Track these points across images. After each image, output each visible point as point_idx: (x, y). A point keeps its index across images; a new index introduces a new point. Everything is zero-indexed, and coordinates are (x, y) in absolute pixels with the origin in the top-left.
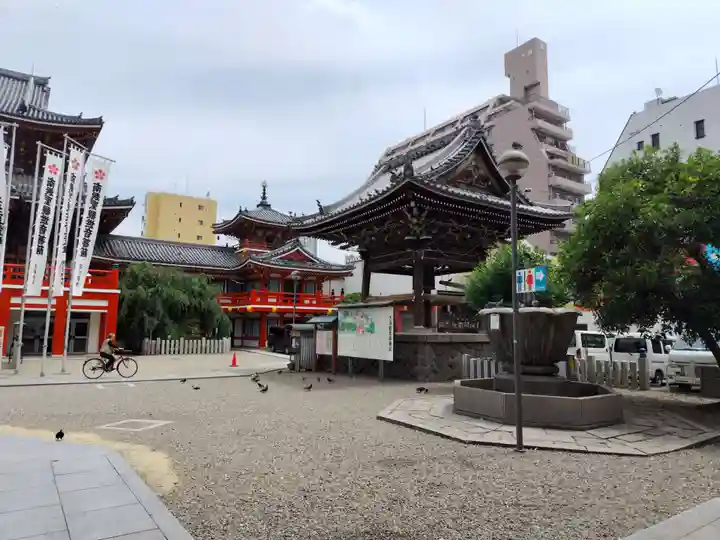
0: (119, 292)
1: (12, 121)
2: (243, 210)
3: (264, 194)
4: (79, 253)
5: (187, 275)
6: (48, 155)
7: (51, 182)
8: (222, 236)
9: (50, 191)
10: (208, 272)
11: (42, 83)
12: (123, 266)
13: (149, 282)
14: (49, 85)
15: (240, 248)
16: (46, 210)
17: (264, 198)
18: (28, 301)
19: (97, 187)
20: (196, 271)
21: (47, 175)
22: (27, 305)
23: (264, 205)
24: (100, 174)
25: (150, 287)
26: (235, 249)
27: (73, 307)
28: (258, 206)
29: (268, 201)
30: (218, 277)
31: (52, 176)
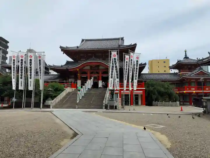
0: (145, 88)
1: (118, 49)
2: (179, 60)
3: (186, 54)
4: (135, 79)
5: (163, 83)
6: (126, 56)
7: (127, 62)
8: (172, 70)
9: (127, 64)
10: (169, 81)
11: (122, 39)
12: (145, 81)
13: (152, 85)
14: (124, 39)
15: (179, 72)
16: (126, 69)
17: (186, 55)
18: (125, 92)
19: (137, 61)
20: (166, 81)
21: (126, 60)
22: (125, 93)
23: (186, 57)
24: (138, 58)
25: (153, 87)
26: (178, 73)
27: (135, 93)
28: (184, 58)
29: (188, 56)
30: (173, 83)
31: (127, 61)
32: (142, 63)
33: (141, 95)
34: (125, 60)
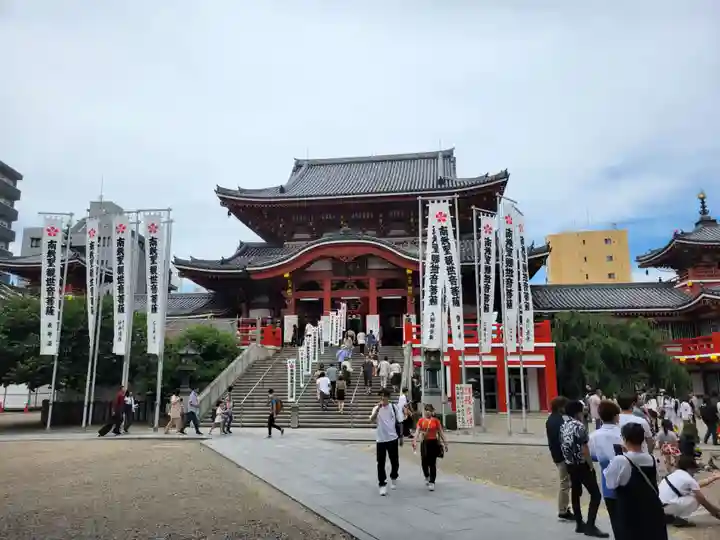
0: (554, 345)
2: (680, 232)
3: (703, 207)
5: (623, 321)
6: (481, 217)
7: (488, 242)
9: (488, 251)
10: (646, 315)
11: (448, 156)
12: (552, 316)
14: (454, 155)
15: (681, 281)
16: (488, 269)
17: (704, 212)
18: (485, 359)
20: (634, 316)
21: (484, 235)
22: (484, 363)
23: (706, 221)
25: (584, 337)
26: (675, 283)
28: (697, 224)
29: (712, 215)
30: (660, 319)
31: (487, 235)
32: (535, 247)
33: (538, 369)
34: (479, 231)
